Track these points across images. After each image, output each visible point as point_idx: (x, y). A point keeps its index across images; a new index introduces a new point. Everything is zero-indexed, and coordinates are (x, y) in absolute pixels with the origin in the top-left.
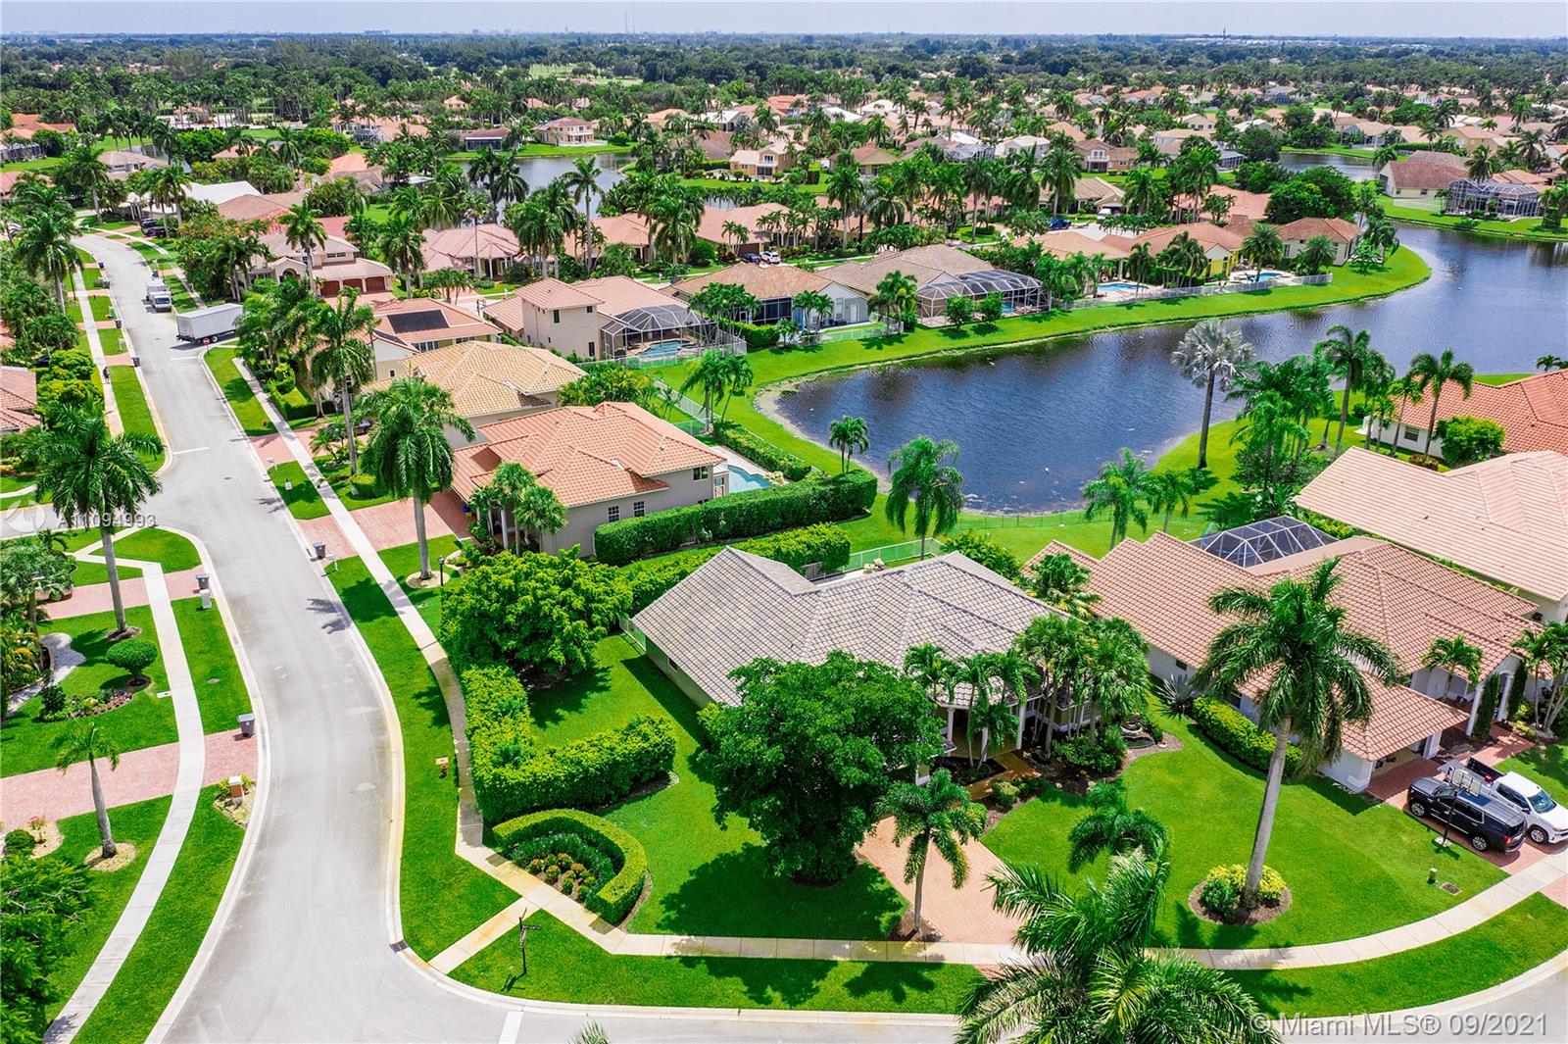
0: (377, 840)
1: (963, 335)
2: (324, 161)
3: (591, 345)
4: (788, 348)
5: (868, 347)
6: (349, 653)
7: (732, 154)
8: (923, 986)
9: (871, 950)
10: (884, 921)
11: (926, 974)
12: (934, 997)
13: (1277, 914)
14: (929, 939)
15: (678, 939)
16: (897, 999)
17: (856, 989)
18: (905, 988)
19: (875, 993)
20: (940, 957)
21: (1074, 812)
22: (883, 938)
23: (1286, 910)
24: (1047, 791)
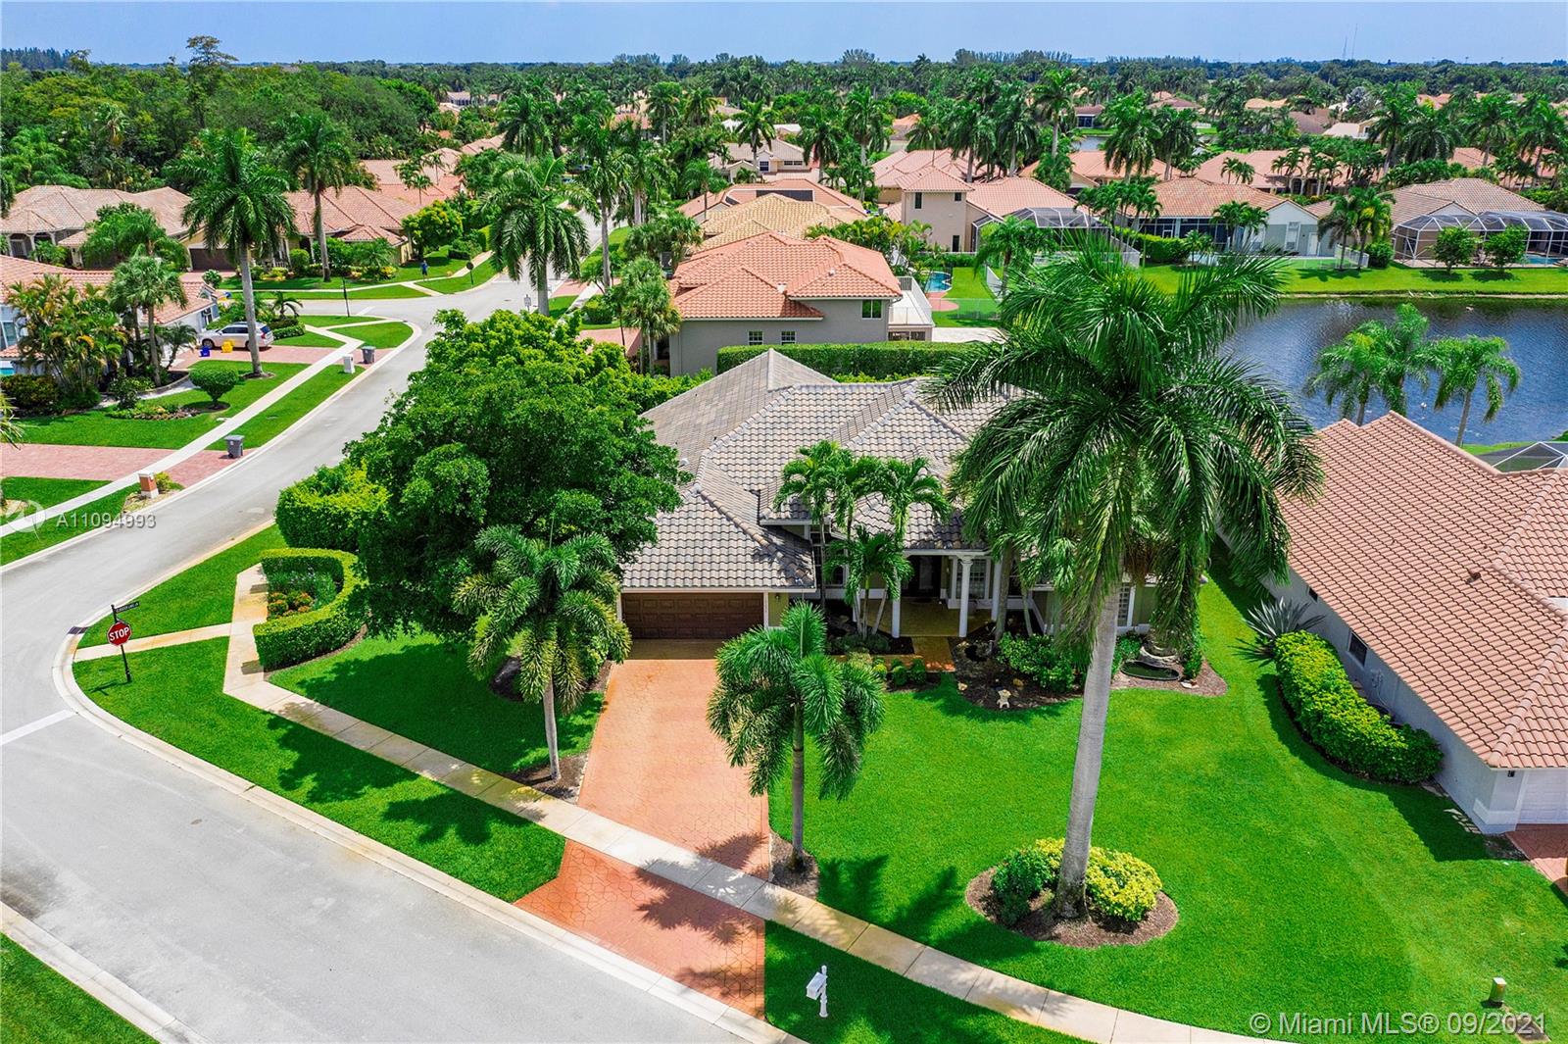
1: (1456, 278)
3: (956, 239)
4: (1196, 268)
7: (1329, 126)
8: (475, 835)
9: (475, 780)
10: (532, 756)
11: (494, 826)
12: (466, 854)
13: (1110, 941)
14: (558, 793)
15: (301, 700)
16: (423, 839)
17: (397, 812)
18: (451, 832)
19: (409, 823)
20: (539, 816)
21: (944, 720)
22: (506, 773)
23: (1136, 942)
24: (941, 689)
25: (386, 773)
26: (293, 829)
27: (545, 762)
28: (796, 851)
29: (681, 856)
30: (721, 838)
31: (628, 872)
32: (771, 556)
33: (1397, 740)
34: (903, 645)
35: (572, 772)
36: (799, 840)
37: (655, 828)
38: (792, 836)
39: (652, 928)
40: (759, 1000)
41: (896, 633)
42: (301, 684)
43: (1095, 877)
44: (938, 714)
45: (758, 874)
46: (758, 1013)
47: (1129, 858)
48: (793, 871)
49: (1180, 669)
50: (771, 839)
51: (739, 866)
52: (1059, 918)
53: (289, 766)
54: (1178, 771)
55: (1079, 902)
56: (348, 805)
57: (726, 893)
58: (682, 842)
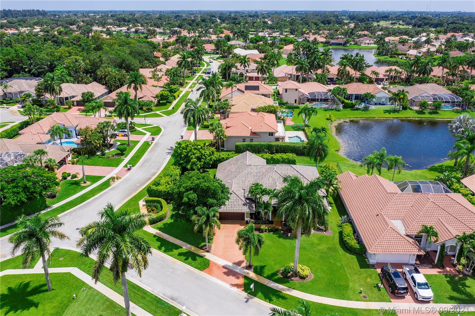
0: (129, 195)
1: (424, 113)
2: (282, 46)
3: (296, 100)
4: (357, 109)
5: (385, 113)
6: (165, 159)
7: (409, 51)
8: (194, 259)
9: (193, 249)
10: (202, 244)
11: (197, 257)
12: (193, 263)
13: (301, 281)
14: (208, 251)
15: (158, 231)
16: (185, 260)
17: (180, 254)
18: (190, 258)
19: (182, 256)
20: (205, 256)
21: (278, 239)
22: (198, 247)
23: (305, 281)
24: (278, 232)
25: (177, 247)
26: (162, 257)
27: (205, 245)
28: (250, 264)
29: (230, 264)
30: (237, 261)
31: (221, 267)
32: (246, 205)
33: (358, 246)
34: (271, 222)
35: (210, 247)
36: (250, 262)
37: (225, 258)
38: (249, 260)
39: (225, 276)
40: (243, 289)
41: (270, 220)
42: (158, 228)
43: (299, 270)
44: (277, 238)
45: (243, 268)
46: (243, 290)
47: (306, 267)
48: (249, 267)
49: (324, 229)
50: (245, 261)
51: (240, 266)
52: (293, 277)
53: (159, 245)
54: (319, 250)
55: (296, 274)
56: (171, 253)
57: (238, 271)
58: (230, 261)
